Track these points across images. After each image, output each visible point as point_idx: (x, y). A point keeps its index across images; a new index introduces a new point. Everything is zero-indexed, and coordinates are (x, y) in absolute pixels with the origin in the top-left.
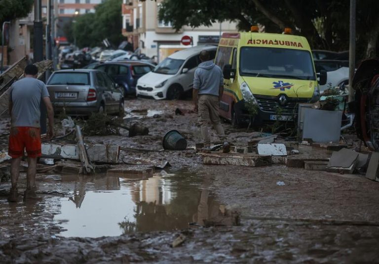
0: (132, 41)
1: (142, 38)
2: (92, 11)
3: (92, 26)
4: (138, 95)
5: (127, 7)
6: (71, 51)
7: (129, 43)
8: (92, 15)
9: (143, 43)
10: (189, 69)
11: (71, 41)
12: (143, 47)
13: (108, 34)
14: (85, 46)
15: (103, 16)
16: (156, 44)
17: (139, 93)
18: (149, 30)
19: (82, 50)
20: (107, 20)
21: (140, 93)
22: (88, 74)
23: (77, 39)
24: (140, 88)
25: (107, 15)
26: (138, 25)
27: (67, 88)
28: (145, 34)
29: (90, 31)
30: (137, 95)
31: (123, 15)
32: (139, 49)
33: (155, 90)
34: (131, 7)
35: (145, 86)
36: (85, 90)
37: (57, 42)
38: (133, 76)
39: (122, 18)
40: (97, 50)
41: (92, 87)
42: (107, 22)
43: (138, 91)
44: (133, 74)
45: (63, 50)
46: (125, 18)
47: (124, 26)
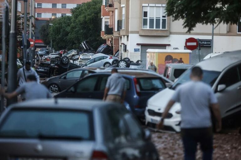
0: (112, 44)
1: (124, 40)
2: (69, 14)
3: (68, 29)
4: (149, 123)
5: (107, 9)
6: (48, 53)
7: (108, 46)
8: (69, 18)
9: (125, 46)
10: (228, 85)
11: (47, 43)
12: (125, 50)
13: (85, 37)
14: (60, 48)
15: (81, 18)
16: (139, 47)
17: (150, 121)
18: (133, 32)
19: (58, 52)
20: (85, 22)
21: (152, 119)
22: (89, 113)
23: (53, 41)
24: (152, 113)
25: (85, 17)
26: (119, 27)
27: (40, 147)
28: (128, 37)
29: (67, 34)
30: (146, 123)
31: (102, 17)
32: (120, 52)
33: (176, 117)
34: (111, 9)
35: (159, 110)
36: (81, 153)
37: (32, 43)
38: (138, 94)
39: (101, 20)
40: (74, 52)
41: (99, 145)
42: (84, 25)
43: (149, 118)
44: (139, 90)
45: (39, 51)
46: (105, 20)
47: (103, 29)
